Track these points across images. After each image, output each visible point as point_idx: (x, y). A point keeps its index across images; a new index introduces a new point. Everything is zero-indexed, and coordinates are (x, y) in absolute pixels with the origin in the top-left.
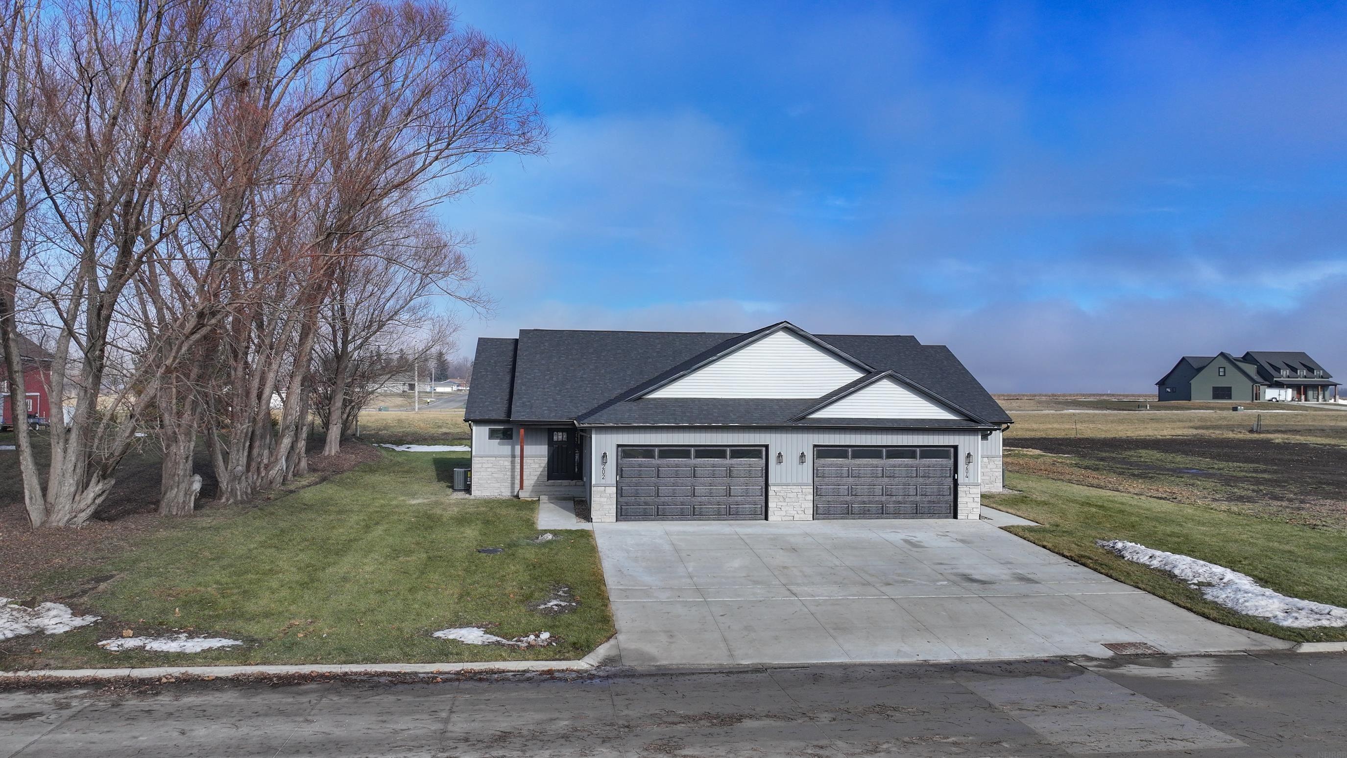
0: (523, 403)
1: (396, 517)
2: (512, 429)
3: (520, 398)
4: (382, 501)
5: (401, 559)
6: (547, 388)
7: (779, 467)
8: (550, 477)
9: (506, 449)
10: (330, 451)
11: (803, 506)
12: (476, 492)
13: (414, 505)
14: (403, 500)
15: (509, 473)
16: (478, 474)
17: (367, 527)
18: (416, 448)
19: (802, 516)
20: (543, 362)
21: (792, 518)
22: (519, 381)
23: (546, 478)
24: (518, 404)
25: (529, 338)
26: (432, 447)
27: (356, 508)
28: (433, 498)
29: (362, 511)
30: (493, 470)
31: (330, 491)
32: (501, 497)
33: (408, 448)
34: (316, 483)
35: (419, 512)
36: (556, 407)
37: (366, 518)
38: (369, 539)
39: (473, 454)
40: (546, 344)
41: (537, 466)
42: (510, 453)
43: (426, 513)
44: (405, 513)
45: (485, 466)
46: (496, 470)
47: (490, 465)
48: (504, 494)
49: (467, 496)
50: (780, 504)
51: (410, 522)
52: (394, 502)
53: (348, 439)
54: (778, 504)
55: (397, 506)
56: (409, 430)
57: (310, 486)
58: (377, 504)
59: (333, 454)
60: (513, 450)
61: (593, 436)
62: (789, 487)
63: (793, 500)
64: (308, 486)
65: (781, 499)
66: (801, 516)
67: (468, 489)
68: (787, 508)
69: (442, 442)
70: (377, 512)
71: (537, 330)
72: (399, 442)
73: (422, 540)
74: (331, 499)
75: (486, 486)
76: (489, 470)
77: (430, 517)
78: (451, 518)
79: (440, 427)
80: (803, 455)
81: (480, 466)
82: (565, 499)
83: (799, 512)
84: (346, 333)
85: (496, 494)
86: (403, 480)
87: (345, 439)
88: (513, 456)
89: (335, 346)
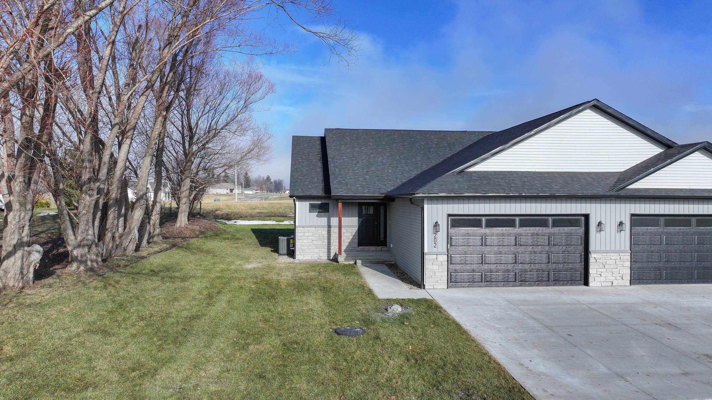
0: (339, 182)
1: (236, 284)
2: (328, 203)
3: (336, 178)
4: (222, 266)
5: (251, 347)
6: (357, 170)
7: (598, 235)
8: (360, 244)
9: (323, 221)
10: (181, 224)
11: (621, 272)
12: (299, 256)
13: (250, 270)
14: (240, 265)
15: (326, 241)
16: (301, 241)
17: (210, 296)
18: (240, 222)
19: (621, 282)
20: (348, 151)
21: (611, 283)
22: (332, 165)
23: (357, 245)
24: (335, 182)
25: (333, 134)
26: (251, 221)
27: (199, 273)
28: (265, 263)
29: (204, 277)
30: (313, 238)
31: (178, 257)
32: (320, 261)
33: (235, 222)
34: (167, 249)
35: (256, 277)
36: (368, 184)
37: (208, 285)
38: (212, 314)
39: (297, 224)
40: (348, 138)
41: (349, 234)
42: (326, 224)
43: (263, 280)
44: (245, 279)
45: (306, 234)
46: (316, 238)
47: (311, 234)
48: (322, 258)
49: (292, 260)
50: (600, 270)
51: (251, 290)
52: (233, 267)
53: (195, 216)
54: (598, 270)
55: (236, 271)
56: (235, 210)
57: (161, 252)
58: (218, 269)
59: (183, 226)
60: (329, 221)
61: (426, 206)
62: (608, 254)
63: (612, 266)
64: (159, 252)
65: (601, 266)
66: (619, 281)
67: (291, 253)
68: (606, 274)
69: (258, 218)
70: (218, 278)
71: (338, 129)
72: (229, 219)
73: (268, 314)
74: (178, 264)
75: (307, 251)
76: (310, 238)
77: (268, 283)
78: (289, 285)
79: (254, 209)
80: (621, 224)
81: (302, 234)
82: (378, 263)
83: (618, 278)
84: (191, 138)
85: (316, 258)
86: (236, 245)
87: (192, 215)
88: (329, 226)
89: (184, 147)
